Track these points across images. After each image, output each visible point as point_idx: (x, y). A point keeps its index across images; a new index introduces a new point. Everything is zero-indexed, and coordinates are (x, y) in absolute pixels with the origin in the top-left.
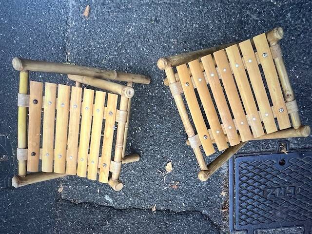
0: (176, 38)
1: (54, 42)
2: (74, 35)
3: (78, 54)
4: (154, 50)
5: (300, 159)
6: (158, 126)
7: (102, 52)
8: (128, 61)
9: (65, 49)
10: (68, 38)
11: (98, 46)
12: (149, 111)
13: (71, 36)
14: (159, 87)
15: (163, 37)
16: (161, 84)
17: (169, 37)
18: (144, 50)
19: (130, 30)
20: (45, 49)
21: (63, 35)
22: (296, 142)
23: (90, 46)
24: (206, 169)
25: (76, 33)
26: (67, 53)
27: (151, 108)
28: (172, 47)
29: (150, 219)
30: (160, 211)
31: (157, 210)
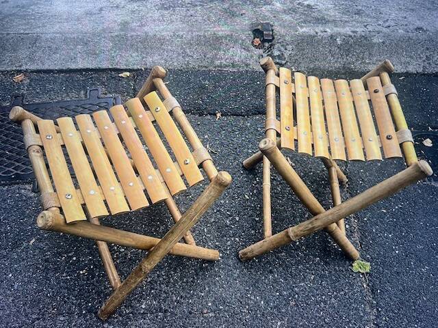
0: (205, 318)
1: (390, 299)
2: (364, 312)
3: (352, 285)
4: (238, 298)
5: (19, 172)
6: (222, 202)
7: (317, 290)
8: (275, 281)
9: (372, 291)
10: (372, 307)
11: (324, 297)
12: (237, 219)
13: (368, 310)
14: (226, 250)
15: (226, 317)
16: (223, 253)
17: (217, 319)
18: (254, 298)
19: (279, 324)
20: (401, 287)
21: (380, 309)
22: (23, 191)
23: (336, 297)
24: (155, 80)
25: (362, 314)
26: (368, 285)
27: (234, 222)
28: (210, 304)
29: (223, 105)
30: (210, 114)
31: (215, 115)
